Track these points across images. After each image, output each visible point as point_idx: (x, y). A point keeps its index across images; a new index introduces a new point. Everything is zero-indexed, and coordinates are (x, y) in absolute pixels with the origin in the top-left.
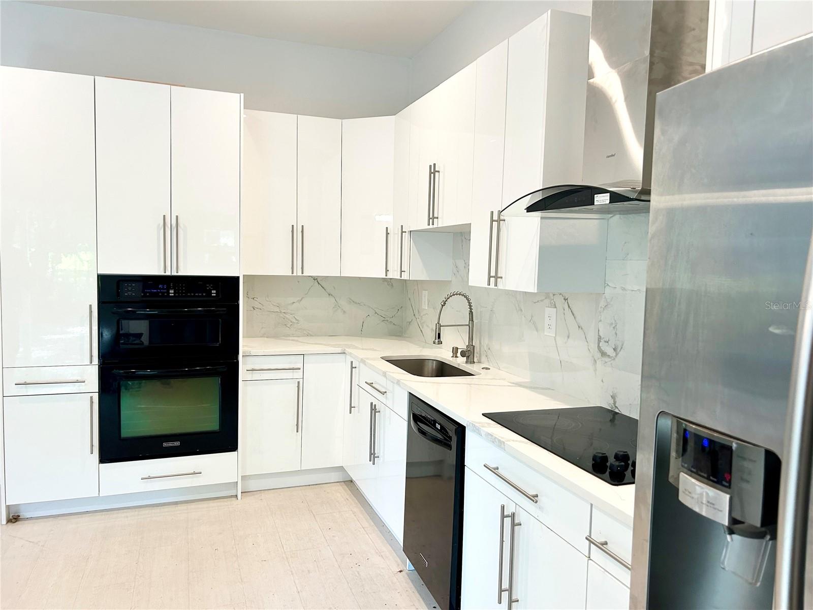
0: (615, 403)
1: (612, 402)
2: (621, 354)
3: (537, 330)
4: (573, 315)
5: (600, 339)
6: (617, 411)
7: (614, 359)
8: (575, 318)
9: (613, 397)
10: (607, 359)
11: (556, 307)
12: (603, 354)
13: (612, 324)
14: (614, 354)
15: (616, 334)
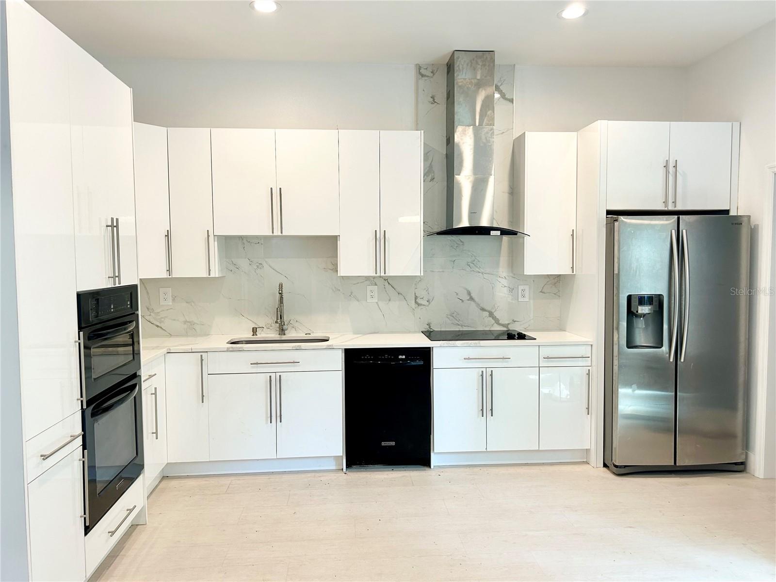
0: (430, 327)
1: (428, 327)
2: (432, 303)
3: (358, 300)
4: (393, 288)
5: (416, 298)
6: (432, 330)
7: (428, 306)
8: (395, 289)
9: (429, 324)
10: (422, 307)
11: (376, 285)
12: (419, 305)
13: (425, 289)
14: (428, 303)
15: (429, 294)
